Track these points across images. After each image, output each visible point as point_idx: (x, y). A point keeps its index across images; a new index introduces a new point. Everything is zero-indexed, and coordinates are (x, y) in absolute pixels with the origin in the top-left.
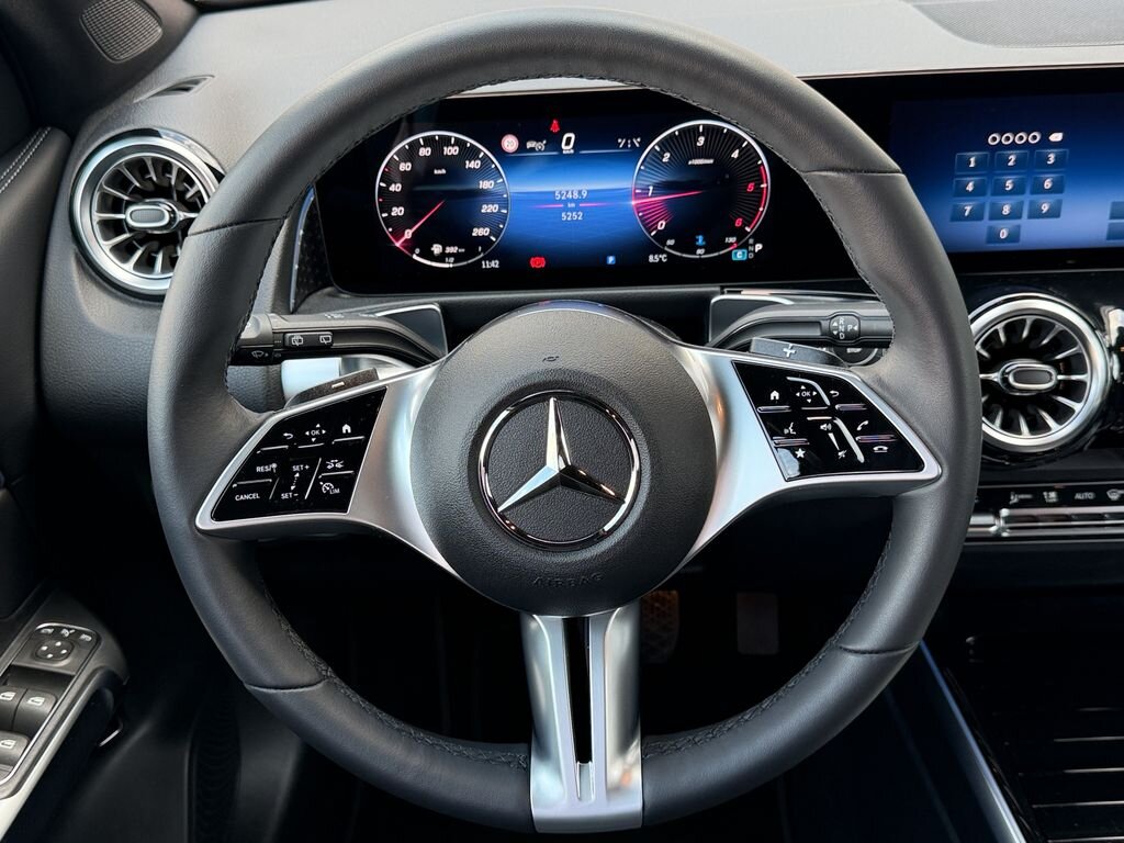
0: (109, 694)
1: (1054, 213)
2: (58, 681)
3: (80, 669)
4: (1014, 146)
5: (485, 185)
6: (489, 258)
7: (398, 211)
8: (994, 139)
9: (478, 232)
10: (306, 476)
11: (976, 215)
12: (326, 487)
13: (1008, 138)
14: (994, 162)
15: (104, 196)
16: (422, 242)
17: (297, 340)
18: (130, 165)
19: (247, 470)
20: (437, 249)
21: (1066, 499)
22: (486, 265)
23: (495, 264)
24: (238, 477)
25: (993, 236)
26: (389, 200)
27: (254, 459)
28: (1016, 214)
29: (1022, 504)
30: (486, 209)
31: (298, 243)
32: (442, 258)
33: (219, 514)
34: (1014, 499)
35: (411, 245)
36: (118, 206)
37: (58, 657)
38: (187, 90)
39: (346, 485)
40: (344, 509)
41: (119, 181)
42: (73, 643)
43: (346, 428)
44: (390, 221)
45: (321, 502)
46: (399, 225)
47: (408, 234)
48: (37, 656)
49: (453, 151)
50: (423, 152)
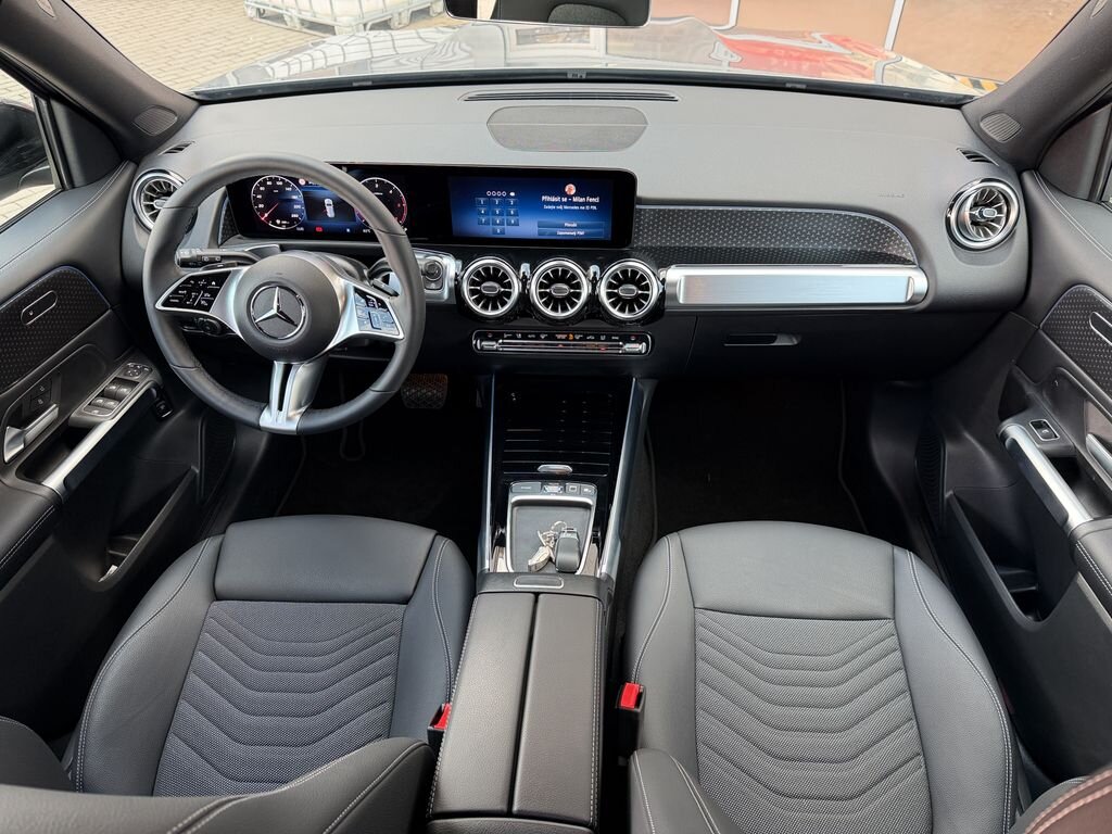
0: (154, 391)
1: (516, 224)
2: (134, 384)
3: (143, 380)
4: (497, 197)
5: (294, 197)
6: (299, 226)
7: (261, 206)
8: (489, 193)
9: (294, 216)
10: (196, 297)
11: (487, 223)
12: (202, 302)
13: (494, 193)
14: (490, 202)
15: (146, 195)
16: (272, 218)
17: (206, 259)
18: (155, 183)
19: (175, 292)
20: (278, 222)
21: (525, 337)
22: (298, 229)
23: (302, 229)
24: (172, 293)
25: (495, 232)
26: (257, 202)
27: (178, 288)
28: (502, 224)
29: (508, 338)
30: (296, 207)
31: (223, 217)
32: (281, 225)
33: (164, 304)
34: (505, 336)
35: (268, 219)
36: (152, 199)
37: (134, 375)
38: (181, 149)
39: (210, 303)
40: (208, 311)
41: (151, 189)
42: (140, 371)
43: (214, 283)
44: (258, 209)
45: (200, 307)
46: (263, 211)
47: (266, 215)
48: (125, 375)
49: (281, 183)
50: (269, 183)
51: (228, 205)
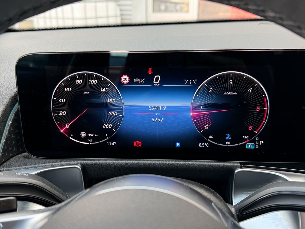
5: (111, 101)
6: (111, 140)
7: (63, 113)
9: (107, 126)
16: (75, 130)
20: (83, 135)
22: (109, 144)
23: (114, 144)
26: (58, 107)
30: (111, 114)
32: (85, 139)
35: (69, 131)
44: (58, 118)
46: (63, 121)
47: (68, 126)
49: (94, 82)
50: (78, 82)
51: (17, 114)
